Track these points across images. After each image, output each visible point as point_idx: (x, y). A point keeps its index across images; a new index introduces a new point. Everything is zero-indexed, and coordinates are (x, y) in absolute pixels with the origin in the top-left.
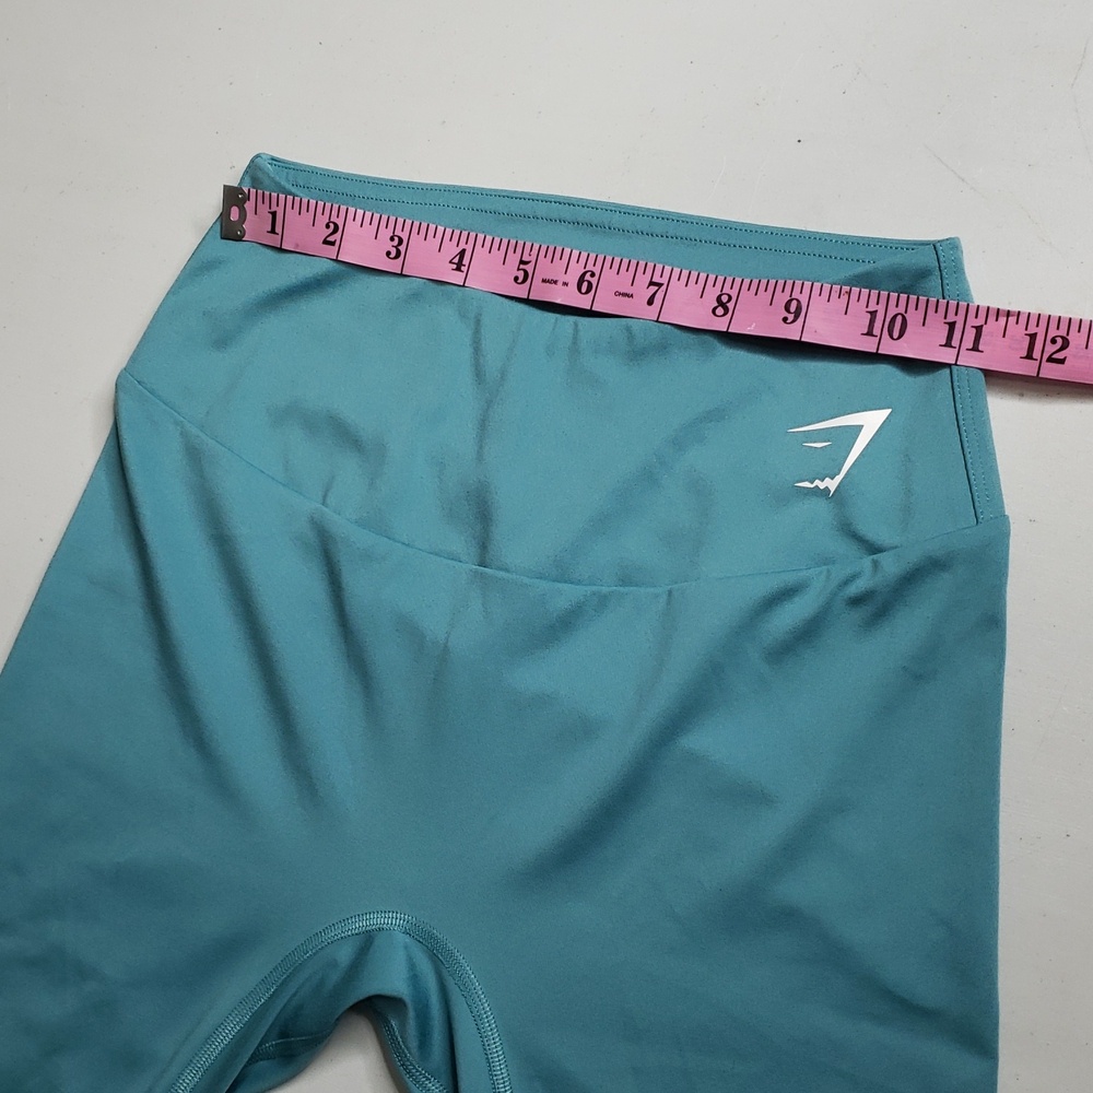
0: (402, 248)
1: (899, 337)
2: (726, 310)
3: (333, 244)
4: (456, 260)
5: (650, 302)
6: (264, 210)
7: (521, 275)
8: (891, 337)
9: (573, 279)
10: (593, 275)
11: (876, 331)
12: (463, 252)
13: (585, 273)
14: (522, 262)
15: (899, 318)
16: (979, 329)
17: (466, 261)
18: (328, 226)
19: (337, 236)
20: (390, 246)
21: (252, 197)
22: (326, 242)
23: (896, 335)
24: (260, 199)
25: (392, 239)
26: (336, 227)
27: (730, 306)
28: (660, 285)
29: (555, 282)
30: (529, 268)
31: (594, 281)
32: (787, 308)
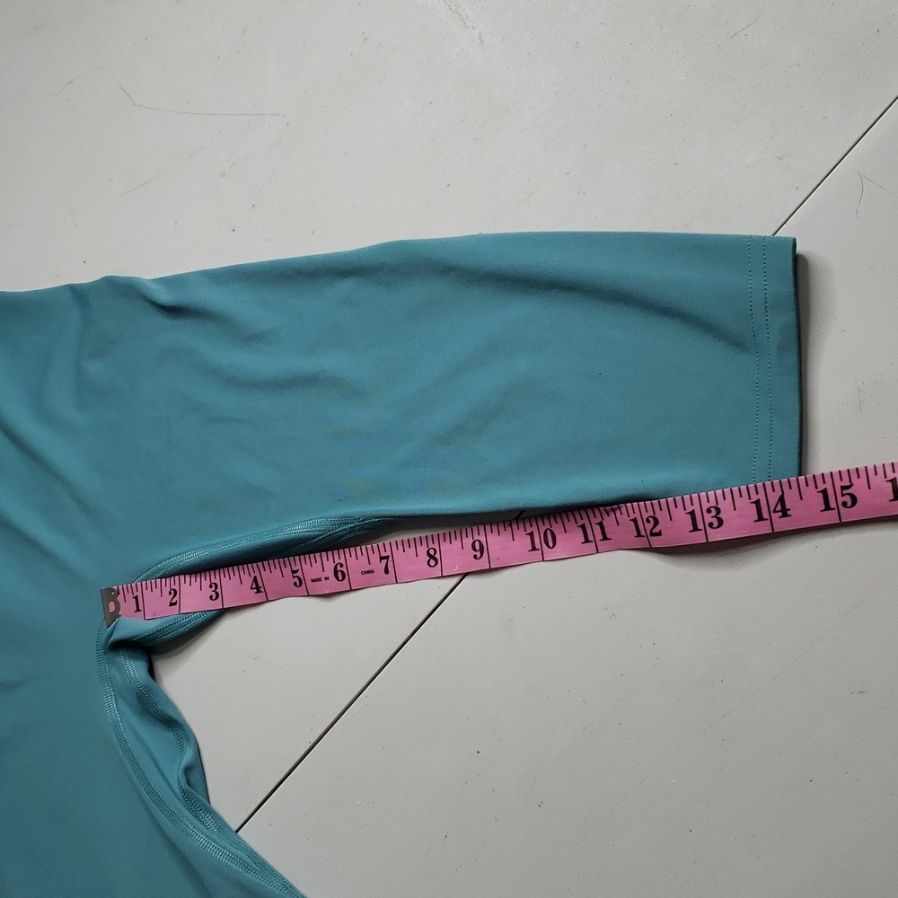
0: (219, 590)
1: (554, 544)
2: (436, 560)
3: (175, 604)
4: (254, 586)
5: (387, 571)
6: (130, 597)
7: (296, 580)
8: (549, 547)
9: (330, 573)
10: (342, 565)
11: (538, 546)
12: (255, 578)
13: (336, 566)
14: (294, 572)
15: (549, 532)
16: (601, 524)
17: (260, 585)
18: (170, 593)
19: (177, 597)
20: (210, 592)
21: (121, 591)
22: (171, 604)
23: (551, 545)
24: (125, 591)
25: (211, 587)
26: (175, 591)
27: (437, 556)
28: (387, 557)
29: (320, 579)
30: (300, 574)
31: (344, 569)
32: (474, 549)
